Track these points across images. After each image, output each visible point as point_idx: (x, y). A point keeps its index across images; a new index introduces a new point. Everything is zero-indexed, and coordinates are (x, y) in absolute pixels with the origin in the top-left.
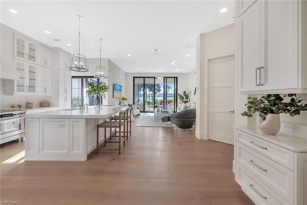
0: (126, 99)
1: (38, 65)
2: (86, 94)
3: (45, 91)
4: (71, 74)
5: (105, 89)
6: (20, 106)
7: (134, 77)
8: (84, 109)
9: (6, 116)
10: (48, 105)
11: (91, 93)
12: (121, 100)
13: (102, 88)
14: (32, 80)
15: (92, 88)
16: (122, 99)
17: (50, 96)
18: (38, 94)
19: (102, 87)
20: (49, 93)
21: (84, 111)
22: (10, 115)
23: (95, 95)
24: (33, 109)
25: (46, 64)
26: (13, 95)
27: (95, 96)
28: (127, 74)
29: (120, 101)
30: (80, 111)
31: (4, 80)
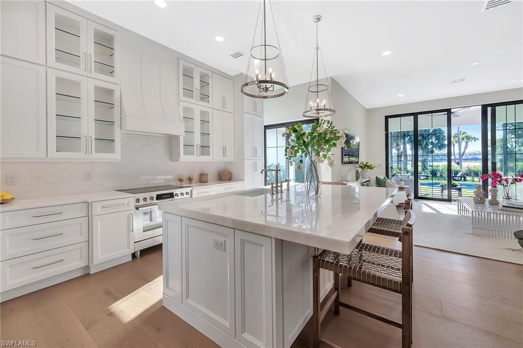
0: (370, 167)
1: (213, 108)
2: (286, 155)
3: (224, 155)
4: (262, 122)
5: (331, 139)
6: (190, 180)
7: (386, 117)
8: (282, 192)
9: (163, 196)
10: (229, 177)
11: (297, 152)
12: (360, 170)
13: (325, 138)
14: (205, 134)
15: (298, 138)
16: (361, 167)
17: (232, 162)
18: (214, 159)
19: (323, 135)
20: (230, 157)
21: (281, 198)
22: (169, 196)
23: (306, 157)
24: (208, 185)
25: (224, 106)
26: (178, 161)
27: (307, 160)
28: (369, 112)
29: (357, 172)
30: (272, 198)
31: (171, 138)
